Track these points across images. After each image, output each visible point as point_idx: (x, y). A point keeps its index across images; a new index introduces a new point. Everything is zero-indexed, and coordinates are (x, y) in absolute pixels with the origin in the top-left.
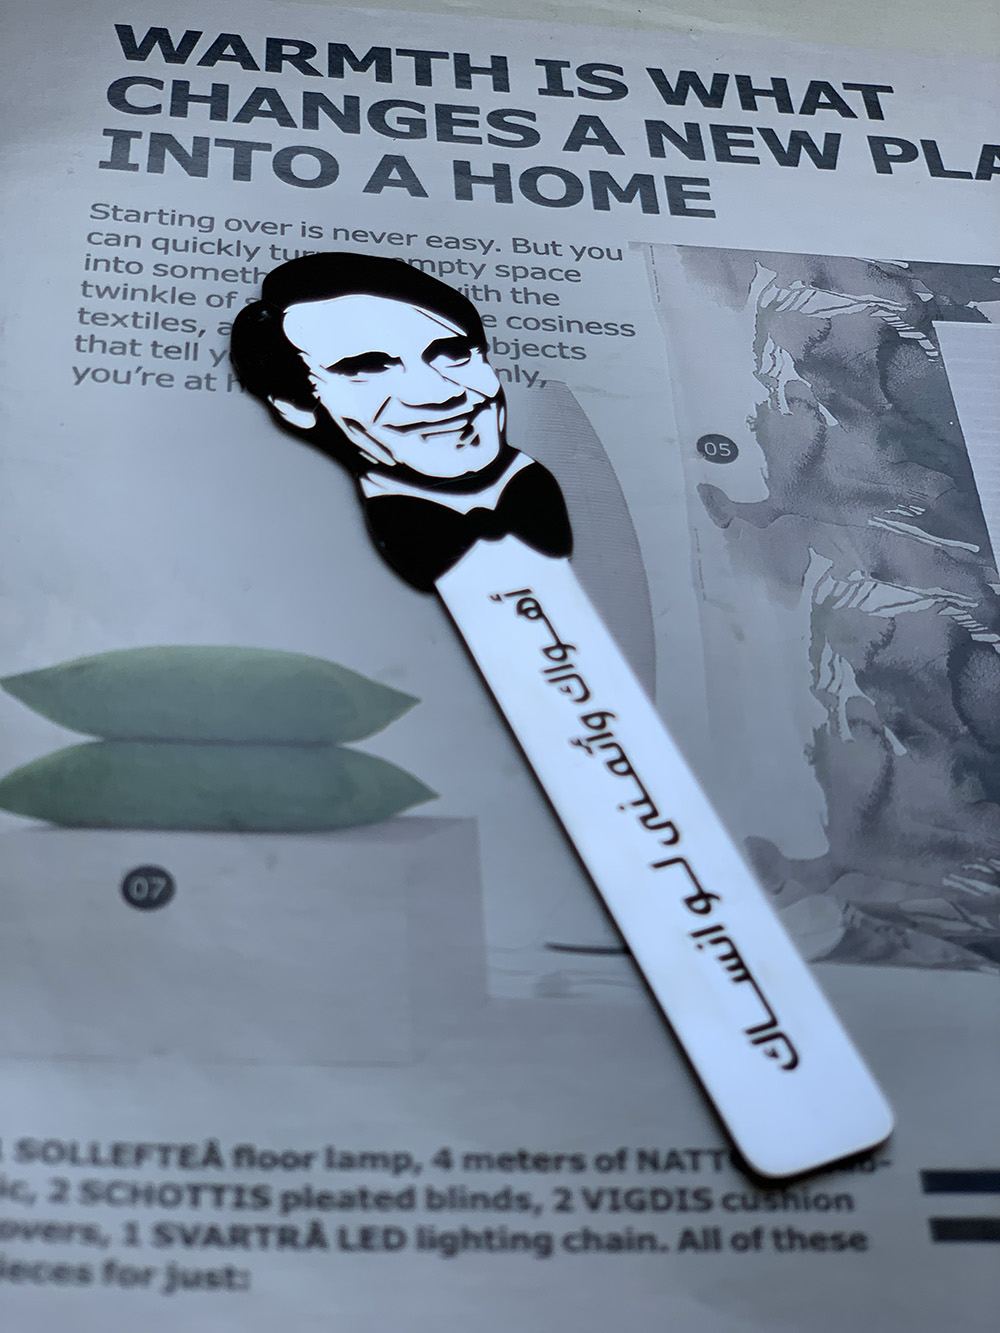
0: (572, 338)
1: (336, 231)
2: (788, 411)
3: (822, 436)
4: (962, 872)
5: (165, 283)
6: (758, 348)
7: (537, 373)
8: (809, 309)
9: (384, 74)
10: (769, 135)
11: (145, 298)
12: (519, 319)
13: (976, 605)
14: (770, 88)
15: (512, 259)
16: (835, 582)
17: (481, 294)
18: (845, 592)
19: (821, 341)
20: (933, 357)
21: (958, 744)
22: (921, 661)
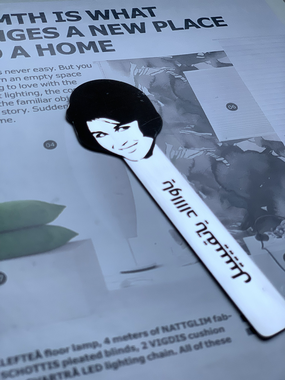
1: (6, 71)
3: (161, 109)
4: (230, 228)
9: (9, 22)
10: (124, 25)
12: (66, 89)
13: (215, 150)
14: (122, 12)
15: (60, 72)
16: (174, 151)
17: (53, 84)
18: (178, 154)
19: (154, 82)
20: (186, 82)
21: (220, 192)
22: (204, 170)
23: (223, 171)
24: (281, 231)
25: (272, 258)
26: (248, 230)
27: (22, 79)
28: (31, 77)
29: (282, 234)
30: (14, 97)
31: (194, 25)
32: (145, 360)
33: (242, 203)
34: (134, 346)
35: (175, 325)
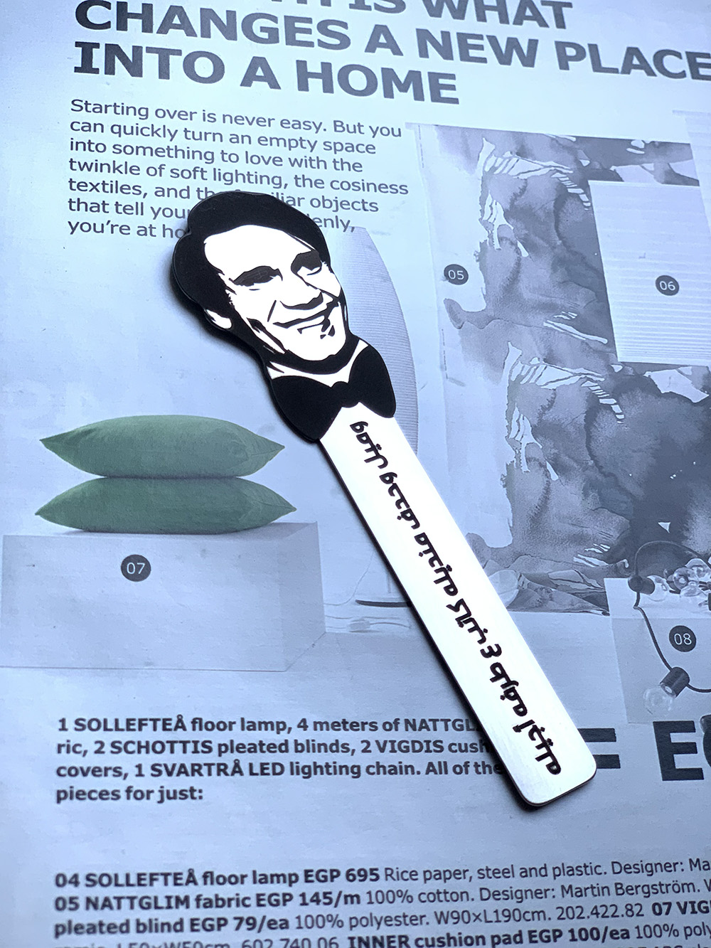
0: (370, 196)
1: (224, 116)
2: (499, 247)
3: (518, 263)
4: (586, 554)
5: (120, 159)
6: (483, 203)
7: (349, 221)
8: (514, 172)
10: (493, 40)
11: (109, 172)
12: (338, 182)
13: (603, 379)
14: (495, 4)
15: (333, 137)
16: (523, 365)
17: (314, 164)
18: (528, 372)
19: (520, 196)
20: (588, 207)
21: (587, 472)
22: (569, 418)
23: (607, 429)
24: (682, 580)
25: (648, 631)
26: (619, 564)
27: (255, 140)
28: (274, 138)
29: (683, 587)
30: (230, 182)
31: (644, 65)
32: (362, 772)
33: (625, 505)
34: (348, 745)
35: (430, 720)
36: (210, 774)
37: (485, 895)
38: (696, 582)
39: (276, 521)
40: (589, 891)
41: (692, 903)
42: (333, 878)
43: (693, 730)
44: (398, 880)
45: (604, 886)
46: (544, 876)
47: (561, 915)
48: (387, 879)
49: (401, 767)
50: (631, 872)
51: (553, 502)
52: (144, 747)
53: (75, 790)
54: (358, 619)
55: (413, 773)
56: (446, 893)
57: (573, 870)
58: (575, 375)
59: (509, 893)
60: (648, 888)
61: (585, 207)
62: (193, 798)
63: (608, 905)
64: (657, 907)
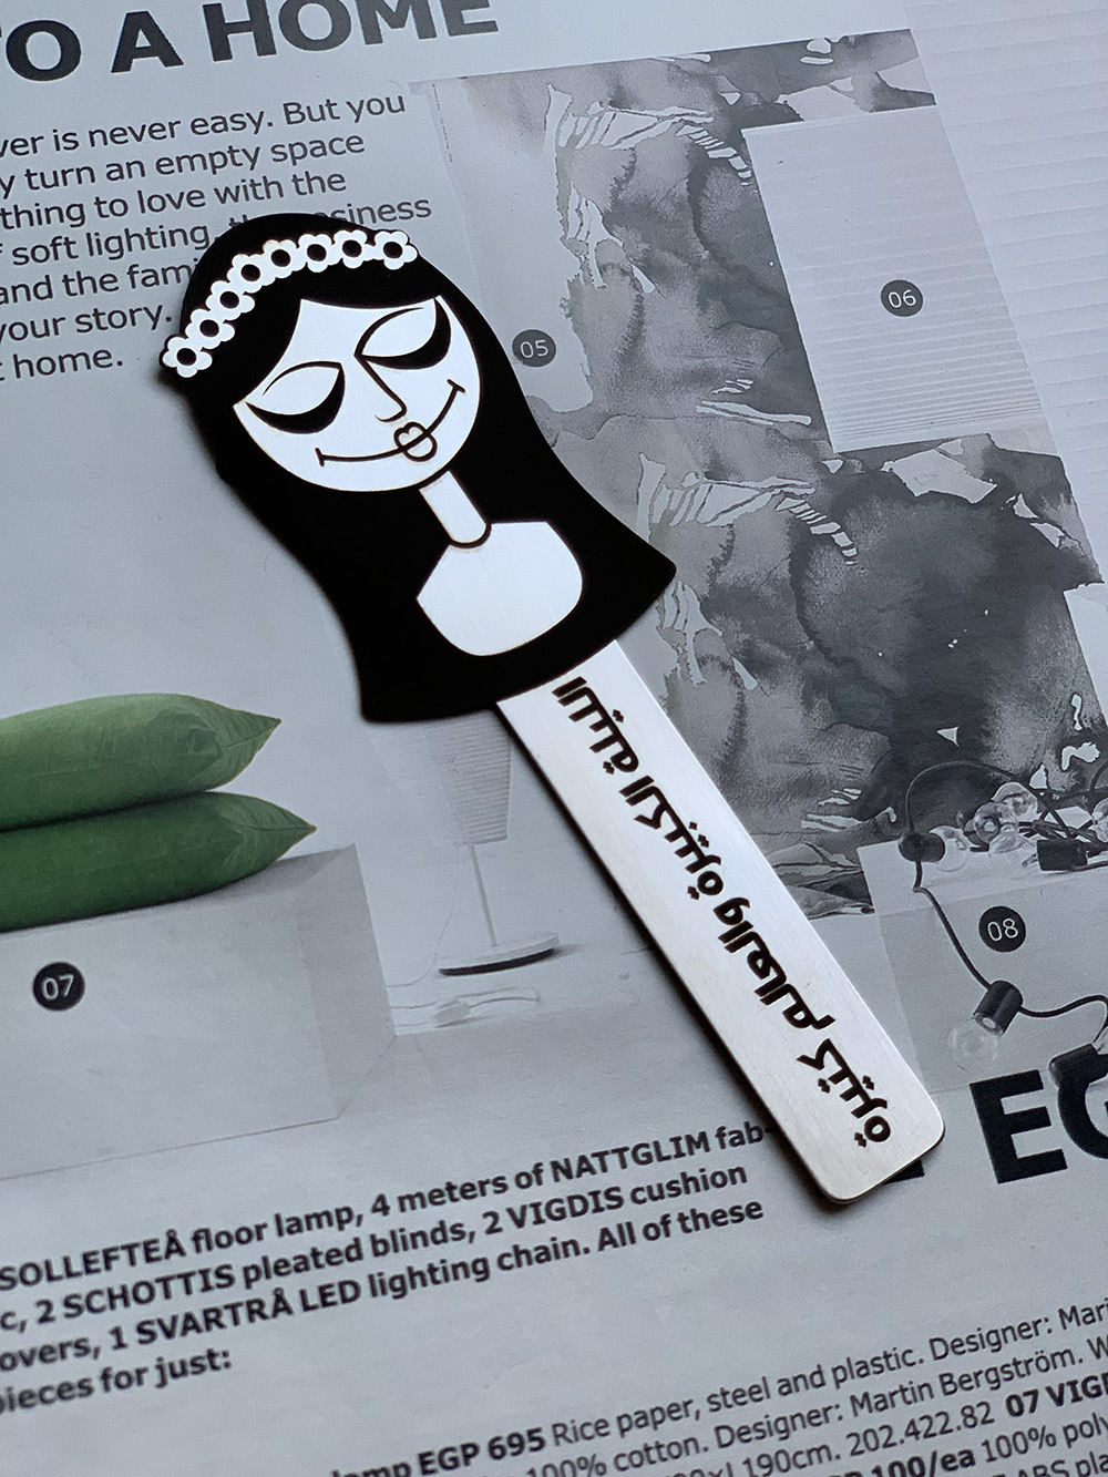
1: (91, 134)
2: (602, 283)
3: (639, 309)
4: (820, 811)
6: (563, 208)
8: (609, 140)
13: (813, 491)
15: (284, 134)
16: (670, 492)
17: (261, 191)
18: (682, 502)
19: (627, 181)
20: (747, 180)
21: (807, 664)
22: (763, 572)
23: (830, 578)
24: (990, 826)
25: (943, 926)
26: (879, 817)
27: (150, 168)
28: (184, 157)
29: (991, 839)
30: (118, 254)
32: (491, 1268)
33: (879, 711)
34: (460, 1225)
35: (594, 1155)
36: (236, 1321)
37: (725, 1436)
38: (1013, 824)
39: (285, 856)
40: (898, 1397)
41: (1073, 1384)
42: (467, 1457)
43: (1040, 1086)
44: (577, 1440)
45: (921, 1384)
46: (820, 1386)
47: (856, 1446)
48: (558, 1444)
49: (555, 1246)
50: (964, 1352)
51: (752, 731)
52: (118, 1297)
53: (16, 1392)
54: (448, 1001)
55: (577, 1253)
56: (659, 1446)
57: (866, 1367)
58: (763, 490)
59: (764, 1427)
60: (997, 1374)
61: (743, 180)
62: (214, 1368)
63: (933, 1414)
64: (1014, 1403)
